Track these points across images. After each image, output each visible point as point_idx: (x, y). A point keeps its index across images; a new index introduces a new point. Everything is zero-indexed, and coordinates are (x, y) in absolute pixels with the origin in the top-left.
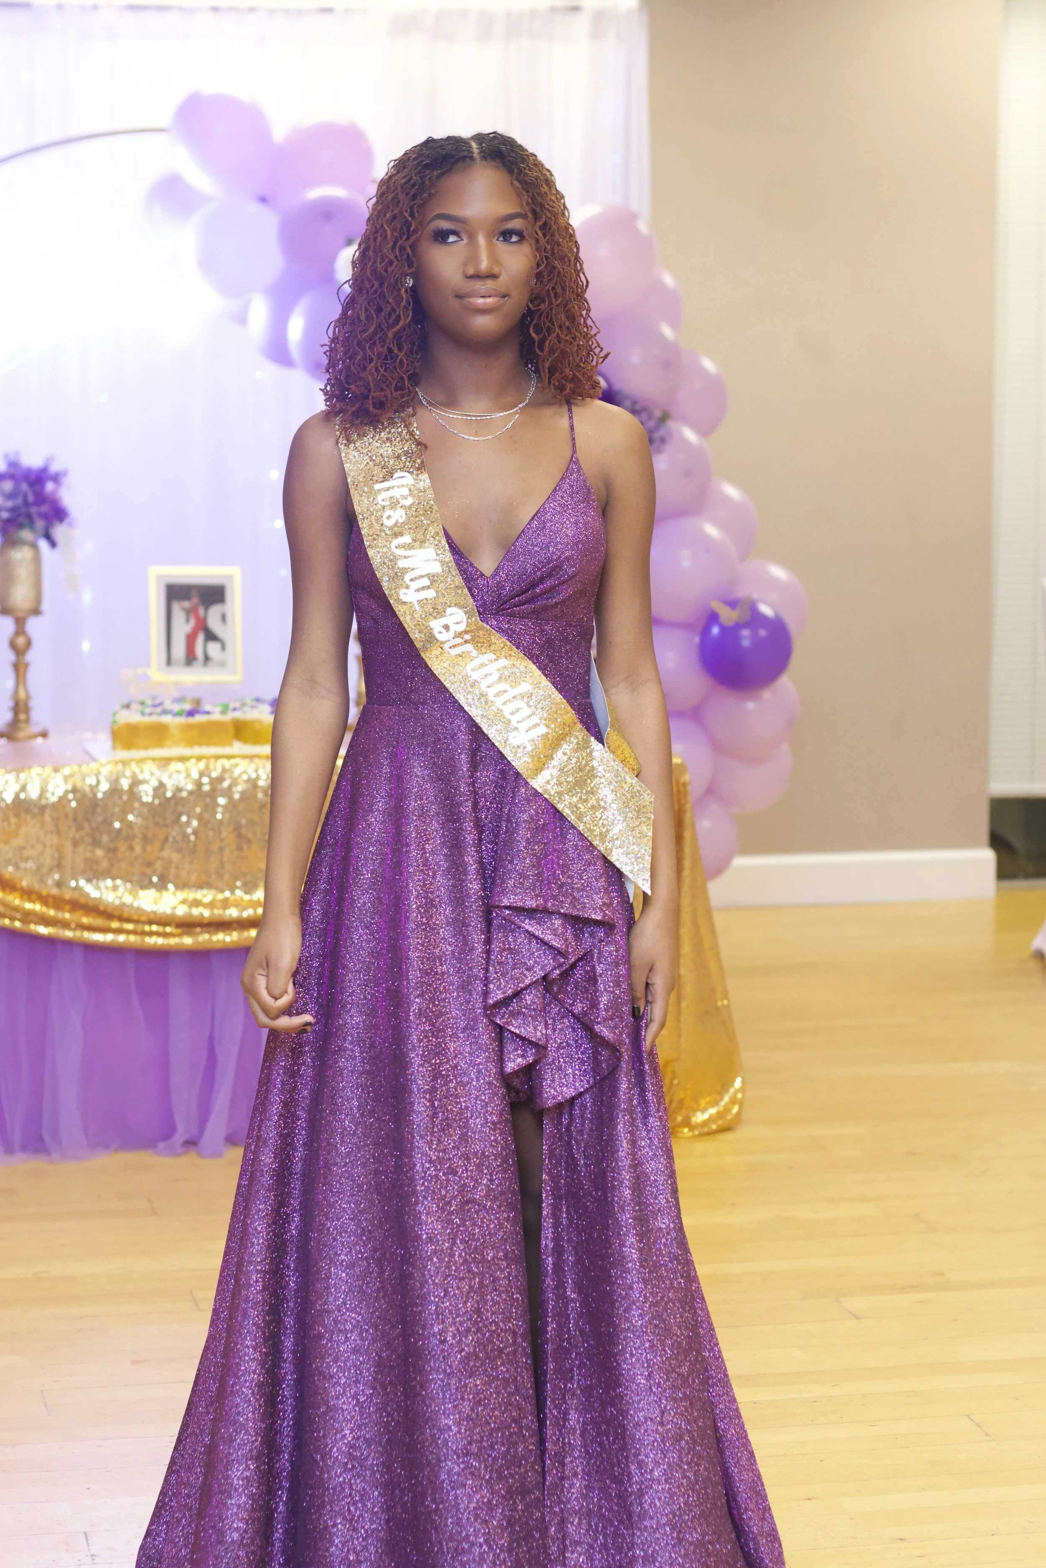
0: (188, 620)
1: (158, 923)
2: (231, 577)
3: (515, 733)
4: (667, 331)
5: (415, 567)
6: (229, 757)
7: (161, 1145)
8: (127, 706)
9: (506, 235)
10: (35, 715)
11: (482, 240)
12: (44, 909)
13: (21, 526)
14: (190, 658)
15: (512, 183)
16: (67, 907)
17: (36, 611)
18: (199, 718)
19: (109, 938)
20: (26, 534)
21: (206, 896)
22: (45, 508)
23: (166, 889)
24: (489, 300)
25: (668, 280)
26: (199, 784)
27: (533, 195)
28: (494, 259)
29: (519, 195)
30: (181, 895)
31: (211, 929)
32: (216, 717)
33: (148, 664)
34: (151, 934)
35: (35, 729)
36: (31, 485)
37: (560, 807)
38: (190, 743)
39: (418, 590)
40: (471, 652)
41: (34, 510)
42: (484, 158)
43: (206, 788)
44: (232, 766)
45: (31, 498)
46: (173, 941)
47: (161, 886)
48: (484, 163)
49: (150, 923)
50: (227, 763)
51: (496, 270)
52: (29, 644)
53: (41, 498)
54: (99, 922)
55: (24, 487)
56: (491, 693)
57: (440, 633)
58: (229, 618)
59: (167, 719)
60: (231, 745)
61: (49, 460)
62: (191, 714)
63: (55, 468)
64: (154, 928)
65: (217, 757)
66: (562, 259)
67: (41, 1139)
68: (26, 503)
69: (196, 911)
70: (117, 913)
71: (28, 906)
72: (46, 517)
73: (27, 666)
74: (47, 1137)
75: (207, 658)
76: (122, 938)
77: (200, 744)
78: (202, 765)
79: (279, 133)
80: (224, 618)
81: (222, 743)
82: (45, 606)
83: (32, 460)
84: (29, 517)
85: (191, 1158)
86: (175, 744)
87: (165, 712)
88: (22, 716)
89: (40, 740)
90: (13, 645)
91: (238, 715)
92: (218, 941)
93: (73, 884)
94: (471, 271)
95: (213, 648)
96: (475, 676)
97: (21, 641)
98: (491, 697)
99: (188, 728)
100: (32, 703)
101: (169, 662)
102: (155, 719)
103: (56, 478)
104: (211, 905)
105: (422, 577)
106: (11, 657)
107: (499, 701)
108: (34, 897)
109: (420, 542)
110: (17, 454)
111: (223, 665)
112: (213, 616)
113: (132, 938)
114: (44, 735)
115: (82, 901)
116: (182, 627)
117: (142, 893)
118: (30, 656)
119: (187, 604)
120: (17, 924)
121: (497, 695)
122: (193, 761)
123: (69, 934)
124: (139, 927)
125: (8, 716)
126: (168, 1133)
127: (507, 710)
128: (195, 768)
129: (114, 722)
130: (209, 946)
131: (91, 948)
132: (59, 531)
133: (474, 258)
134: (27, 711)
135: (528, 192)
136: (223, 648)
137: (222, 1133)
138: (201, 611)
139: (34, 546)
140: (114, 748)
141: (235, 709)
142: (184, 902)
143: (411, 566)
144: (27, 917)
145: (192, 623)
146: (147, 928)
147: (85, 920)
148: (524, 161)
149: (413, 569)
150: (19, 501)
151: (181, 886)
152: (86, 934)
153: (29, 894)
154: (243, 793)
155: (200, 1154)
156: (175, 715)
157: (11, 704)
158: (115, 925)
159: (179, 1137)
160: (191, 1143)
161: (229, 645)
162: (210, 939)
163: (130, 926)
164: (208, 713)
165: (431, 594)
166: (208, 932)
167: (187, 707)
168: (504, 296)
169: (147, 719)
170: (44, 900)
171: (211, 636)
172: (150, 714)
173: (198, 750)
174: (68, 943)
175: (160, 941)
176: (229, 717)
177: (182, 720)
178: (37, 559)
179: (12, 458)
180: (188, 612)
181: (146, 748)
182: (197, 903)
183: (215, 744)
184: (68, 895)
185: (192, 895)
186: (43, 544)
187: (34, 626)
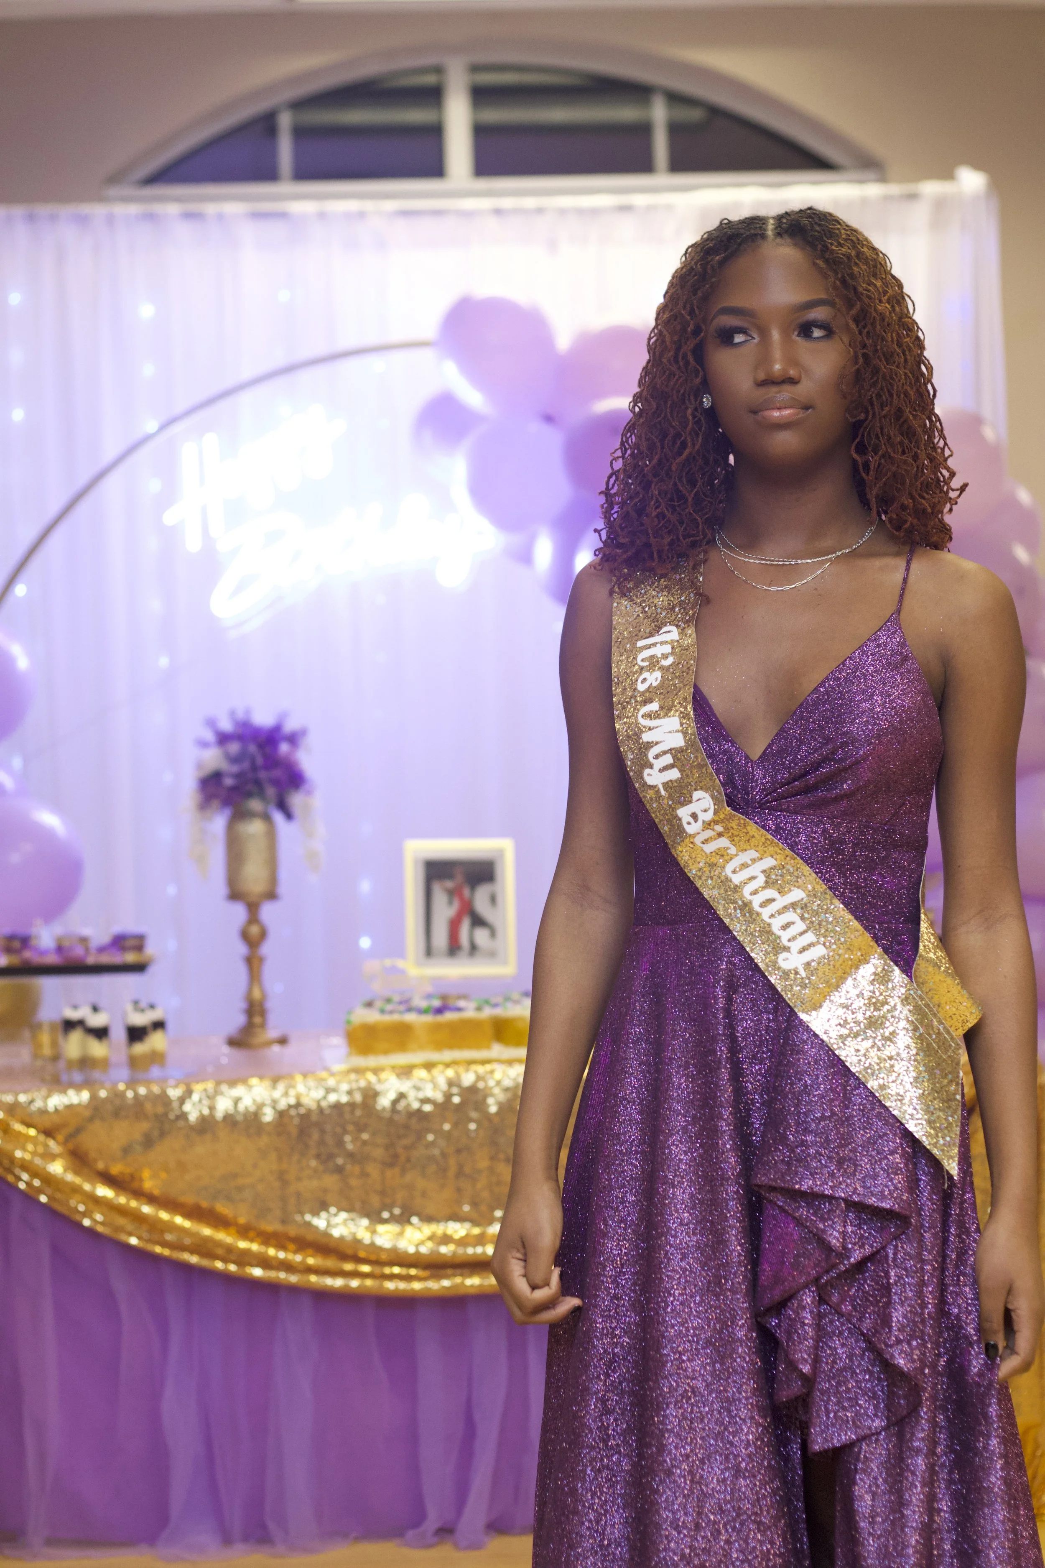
0: (450, 903)
1: (401, 1265)
2: (501, 853)
3: (784, 955)
4: (1021, 554)
5: (658, 740)
6: (484, 1062)
7: (411, 1533)
8: (369, 1004)
9: (805, 330)
10: (273, 1018)
11: (776, 335)
12: (263, 1249)
13: (249, 795)
14: (454, 948)
15: (814, 264)
16: (292, 1246)
17: (272, 895)
18: (449, 1016)
19: (338, 1283)
20: (255, 805)
21: (459, 1230)
22: (277, 773)
23: (409, 1222)
24: (786, 412)
25: (1024, 496)
26: (448, 1096)
27: (843, 276)
28: (791, 360)
29: (825, 276)
30: (428, 1229)
31: (466, 1271)
32: (470, 1013)
33: (402, 954)
34: (392, 1277)
35: (272, 1033)
36: (261, 746)
37: (842, 1054)
38: (439, 1046)
39: (661, 771)
40: (728, 848)
41: (263, 775)
42: (779, 235)
43: (456, 1100)
44: (487, 1073)
45: (260, 761)
46: (417, 1286)
47: (403, 1220)
48: (779, 240)
49: (392, 1264)
50: (481, 1069)
51: (792, 372)
52: (263, 934)
53: (273, 761)
54: (330, 1263)
55: (252, 748)
56: (756, 901)
57: (689, 823)
58: (499, 899)
59: (411, 1018)
60: (488, 1047)
61: (283, 716)
62: (439, 1011)
63: (290, 726)
64: (396, 1270)
65: (470, 1062)
66: (889, 357)
67: (264, 1527)
68: (254, 768)
69: (444, 1250)
70: (350, 1252)
71: (243, 1244)
72: (276, 783)
73: (261, 960)
74: (271, 1525)
75: (473, 948)
76: (355, 1283)
77: (451, 1047)
78: (450, 1073)
79: (563, 341)
80: (493, 899)
81: (478, 1047)
82: (283, 889)
83: (263, 718)
84: (258, 783)
85: (444, 1551)
86: (422, 1048)
87: (409, 1010)
88: (257, 1020)
89: (276, 1048)
90: (245, 936)
91: (498, 1012)
92: (472, 1286)
93: (298, 1218)
94: (762, 376)
95: (481, 936)
96: (736, 879)
97: (254, 930)
98: (756, 906)
99: (436, 1028)
100: (270, 1005)
101: (429, 952)
102: (396, 1017)
103: (293, 739)
104: (462, 1242)
105: (665, 753)
106: (242, 949)
107: (765, 913)
108: (252, 1234)
109: (665, 710)
110: (248, 712)
111: (492, 955)
112: (480, 900)
113: (369, 1282)
114: (283, 1041)
115: (310, 1237)
116: (444, 910)
117: (381, 1228)
118: (267, 949)
119: (449, 884)
120: (232, 1268)
121: (763, 905)
122: (440, 1067)
123: (293, 1279)
124: (378, 1270)
125: (240, 1019)
126: (418, 1518)
127: (776, 924)
128: (442, 1076)
129: (348, 1022)
130: (462, 1291)
131: (322, 1296)
132: (296, 800)
133: (764, 359)
134: (263, 1013)
135: (836, 273)
136: (493, 933)
137: (481, 1520)
138: (466, 892)
139: (267, 818)
140: (350, 1054)
141: (496, 1005)
142: (431, 1238)
143: (654, 739)
144: (244, 1258)
145: (456, 905)
146: (387, 1270)
147: (311, 1261)
148: (831, 234)
149: (657, 743)
150: (246, 765)
151: (428, 1219)
152: (313, 1278)
153: (244, 1232)
154: (501, 1106)
155: (457, 1546)
156: (420, 1011)
157: (243, 1005)
158: (348, 1267)
159: (432, 1522)
160: (446, 1532)
161: (499, 933)
162: (462, 1283)
163: (366, 1268)
164: (459, 1009)
165: (674, 774)
166: (461, 1275)
167: (437, 1003)
168: (806, 408)
169: (387, 1018)
170: (267, 1238)
171: (478, 921)
172: (391, 1012)
173: (448, 1055)
174: (293, 1290)
175: (402, 1285)
176: (488, 1012)
177: (428, 1019)
178: (272, 835)
179: (240, 715)
180: (452, 893)
181: (386, 1052)
182: (446, 1239)
183: (469, 1047)
184: (292, 1231)
185: (439, 1229)
186: (278, 817)
187: (268, 912)
